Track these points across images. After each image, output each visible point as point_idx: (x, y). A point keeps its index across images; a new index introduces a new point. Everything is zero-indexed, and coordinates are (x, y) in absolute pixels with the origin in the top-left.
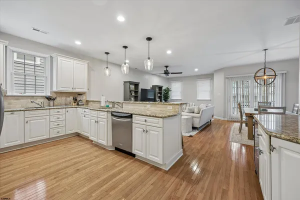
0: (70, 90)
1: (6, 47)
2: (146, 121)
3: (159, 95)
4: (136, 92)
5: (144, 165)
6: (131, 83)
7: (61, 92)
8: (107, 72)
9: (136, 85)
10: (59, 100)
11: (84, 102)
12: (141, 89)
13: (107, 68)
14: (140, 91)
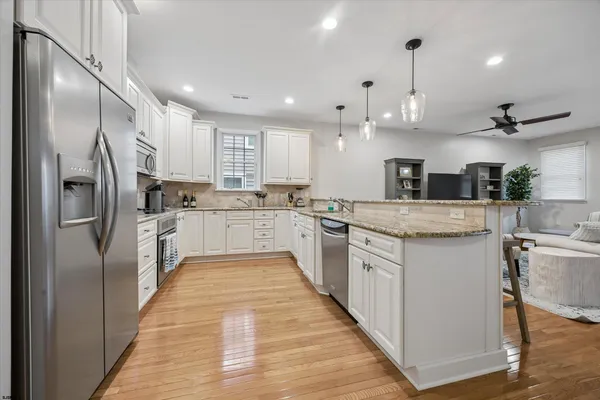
0: (283, 181)
1: (215, 130)
2: (367, 242)
3: (490, 188)
4: (416, 182)
5: (366, 349)
6: (401, 163)
7: (274, 185)
8: (340, 143)
9: (416, 166)
10: (272, 197)
11: (306, 202)
12: (430, 175)
13: (340, 135)
14: (425, 179)
